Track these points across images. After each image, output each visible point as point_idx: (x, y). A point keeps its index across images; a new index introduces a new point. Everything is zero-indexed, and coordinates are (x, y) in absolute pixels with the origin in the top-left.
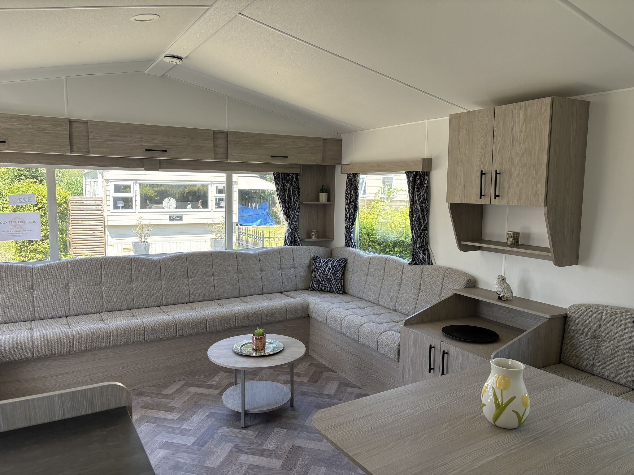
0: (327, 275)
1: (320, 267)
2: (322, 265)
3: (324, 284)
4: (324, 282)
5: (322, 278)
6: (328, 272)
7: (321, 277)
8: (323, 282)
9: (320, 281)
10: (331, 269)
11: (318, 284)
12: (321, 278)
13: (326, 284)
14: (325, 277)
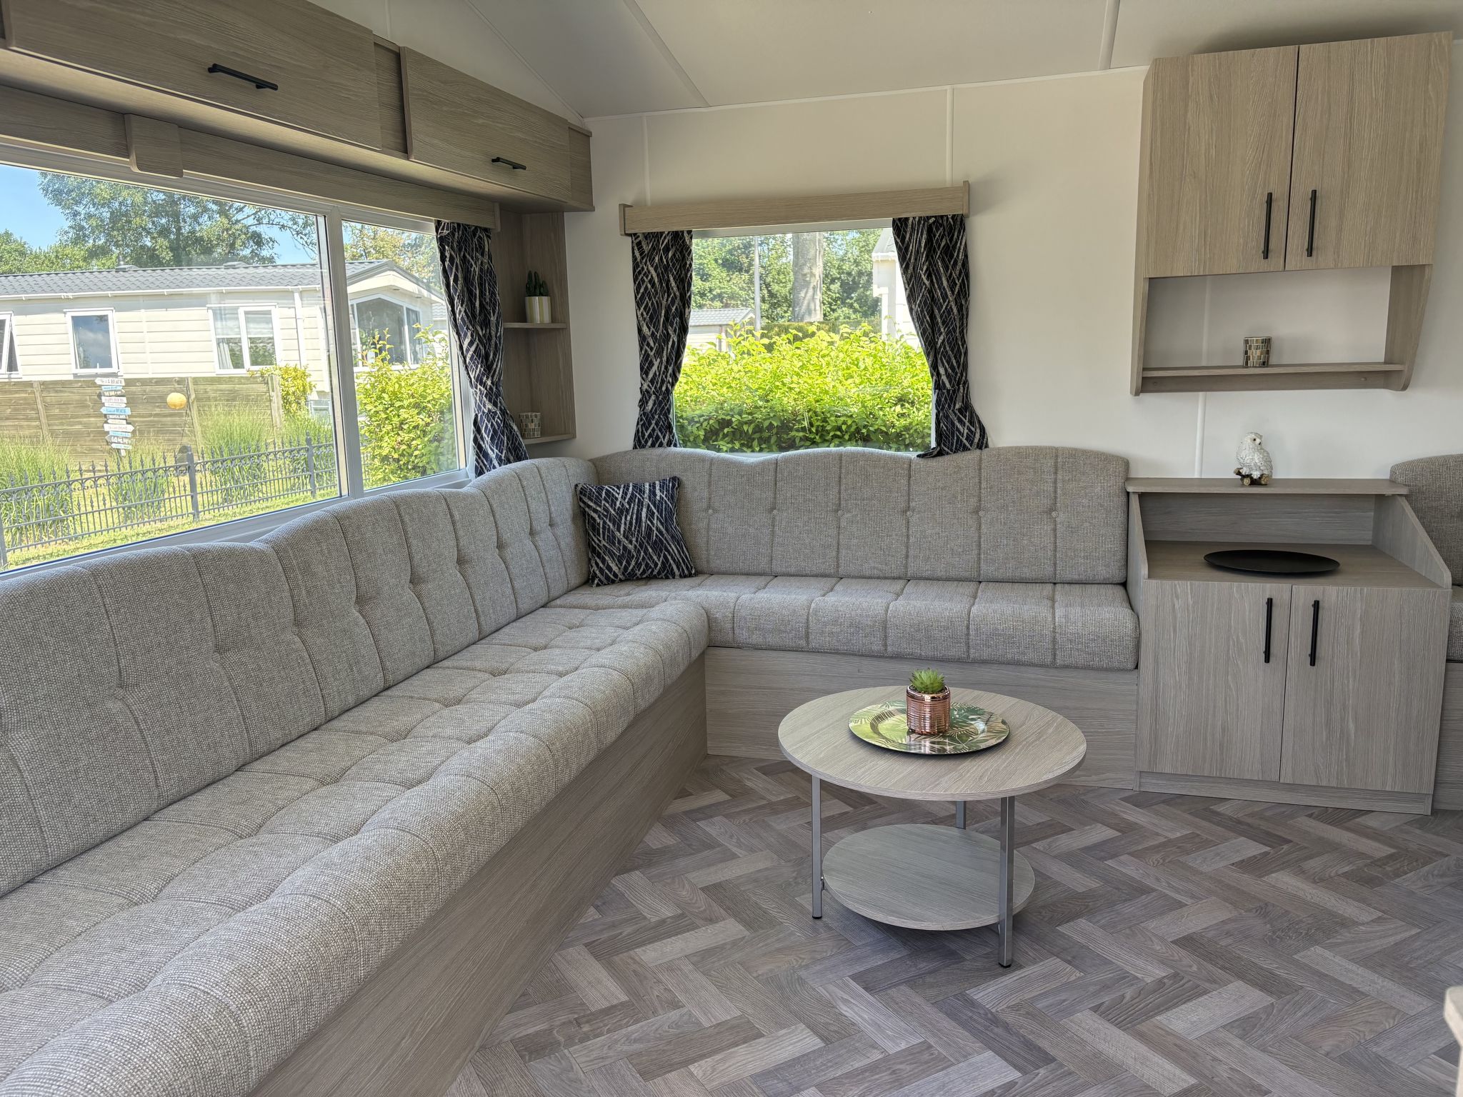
0: (649, 529)
1: (621, 511)
2: (623, 505)
3: (644, 559)
4: (642, 553)
5: (637, 541)
6: (648, 522)
7: (634, 539)
8: (639, 552)
9: (630, 552)
10: (656, 513)
11: (624, 563)
12: (634, 542)
13: (652, 557)
14: (644, 538)
